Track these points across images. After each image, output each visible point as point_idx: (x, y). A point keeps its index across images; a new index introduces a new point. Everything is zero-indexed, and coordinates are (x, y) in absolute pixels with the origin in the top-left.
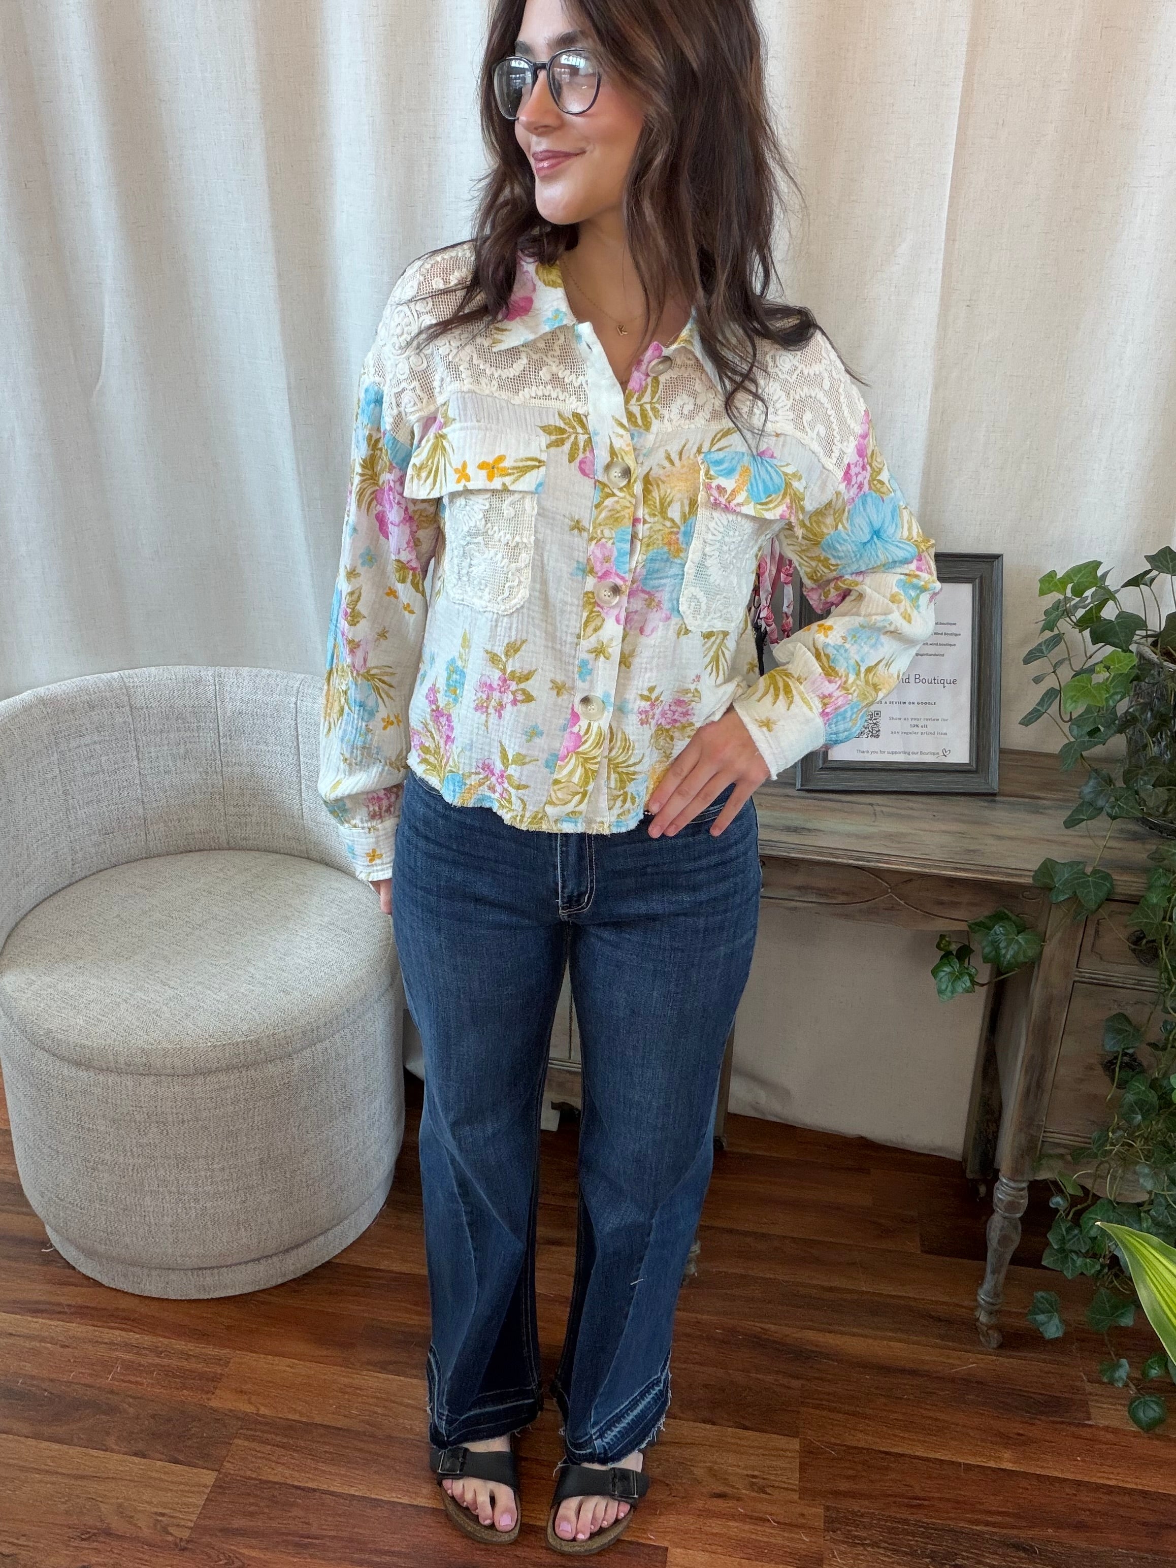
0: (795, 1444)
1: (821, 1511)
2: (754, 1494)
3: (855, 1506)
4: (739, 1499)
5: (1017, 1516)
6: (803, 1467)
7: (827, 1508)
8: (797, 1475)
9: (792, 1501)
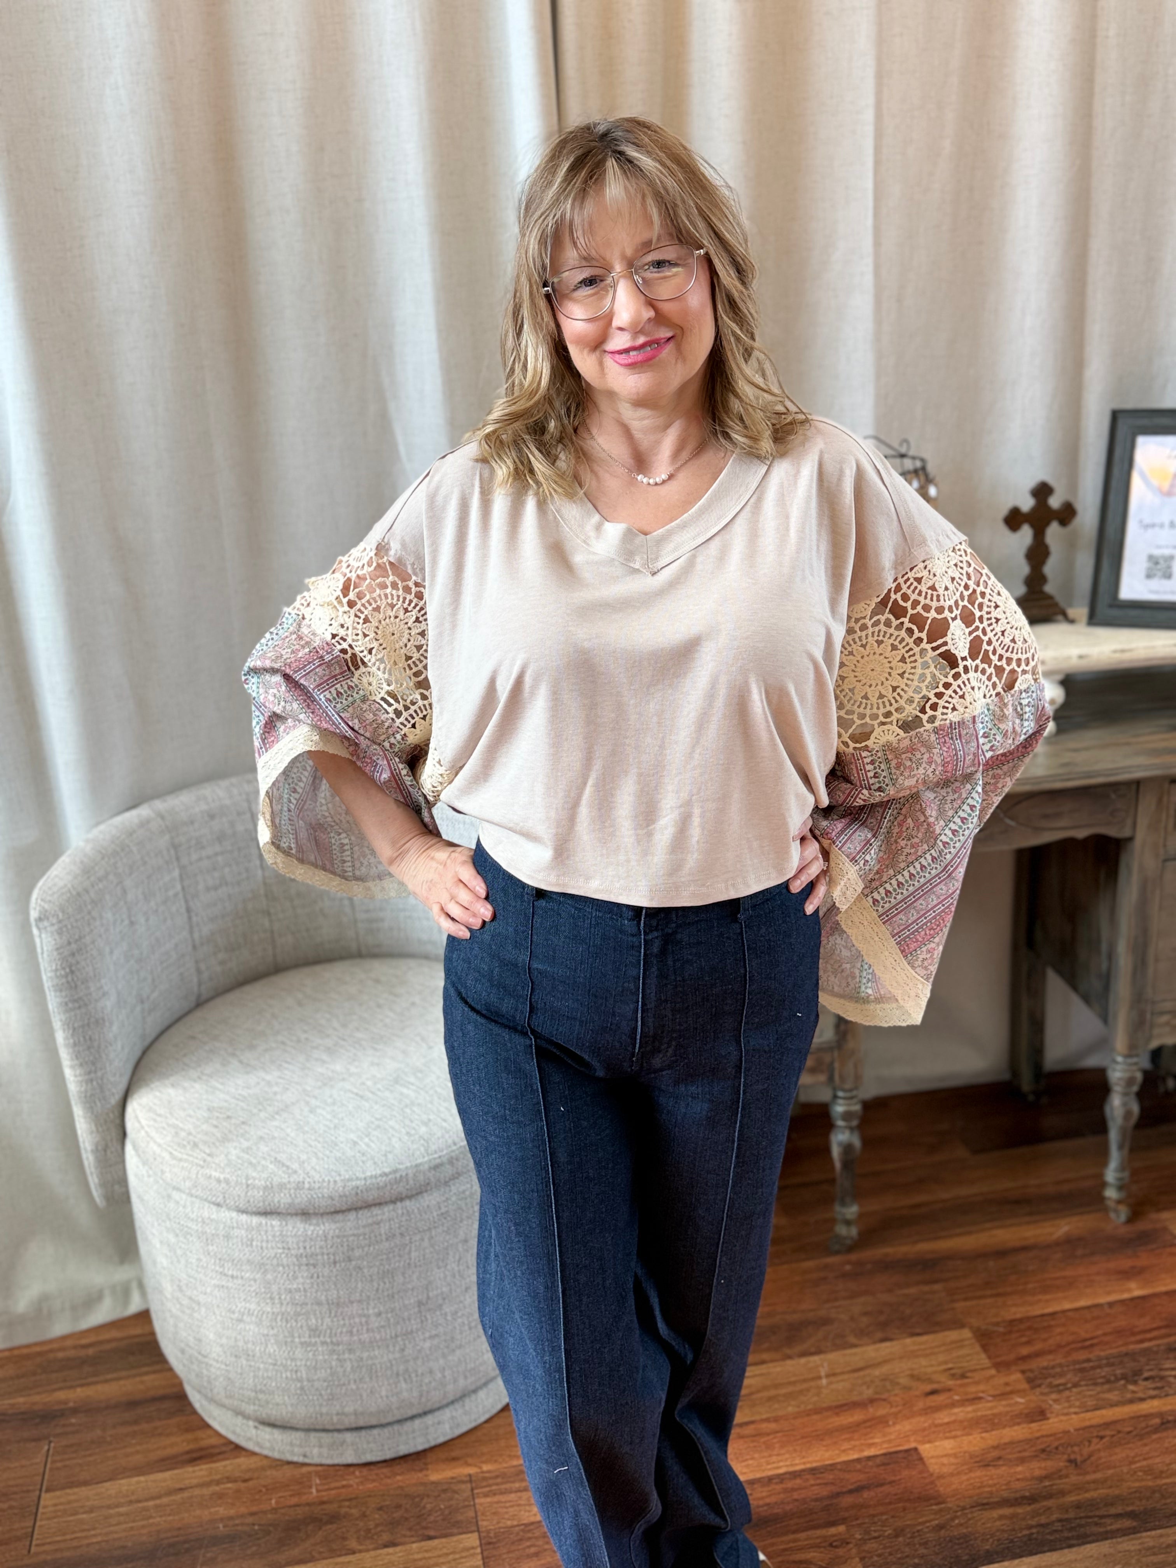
0: (966, 1333)
1: (1018, 1376)
2: (959, 1382)
3: (1044, 1362)
4: (949, 1390)
5: (1167, 1327)
6: (985, 1348)
7: (1023, 1372)
8: (983, 1356)
9: (992, 1377)
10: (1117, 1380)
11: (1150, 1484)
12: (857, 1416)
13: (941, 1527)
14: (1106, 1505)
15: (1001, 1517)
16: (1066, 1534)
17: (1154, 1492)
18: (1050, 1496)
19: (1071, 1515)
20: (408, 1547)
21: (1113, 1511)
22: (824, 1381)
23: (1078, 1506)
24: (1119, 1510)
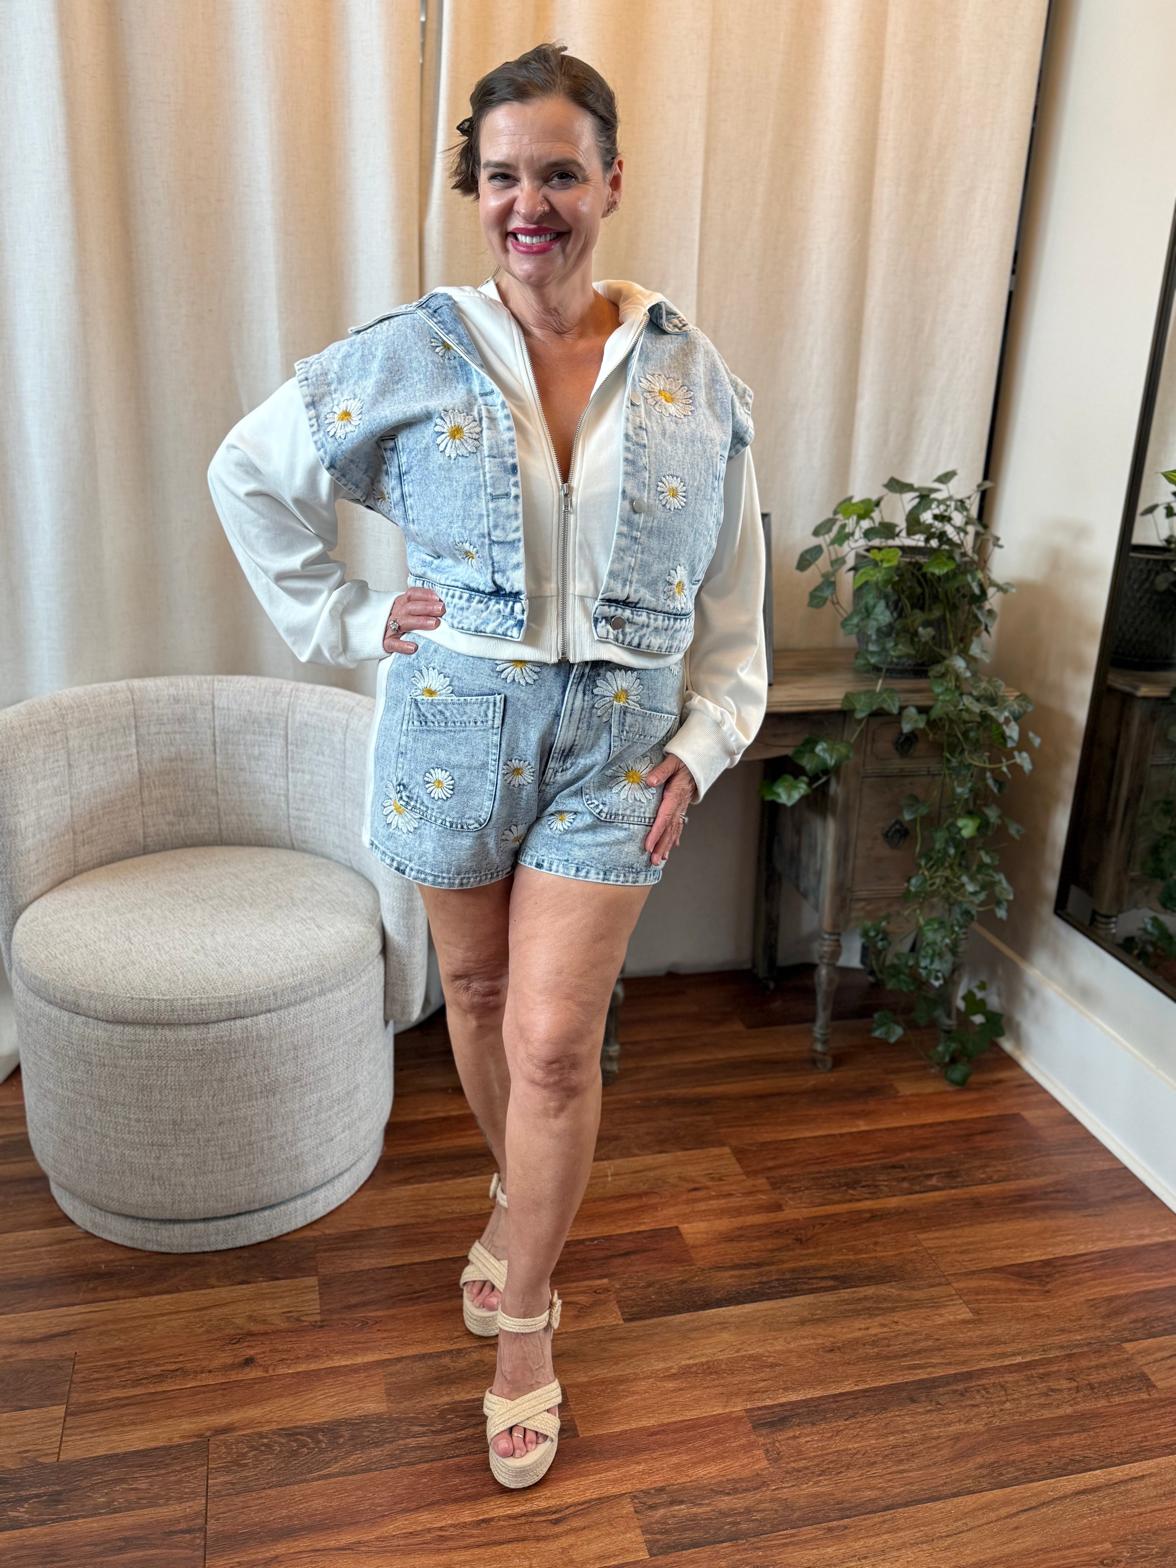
0: (727, 1150)
1: (764, 1180)
2: (716, 1183)
3: (785, 1172)
4: (708, 1188)
5: (884, 1152)
6: (739, 1160)
7: (768, 1178)
8: (738, 1166)
9: (743, 1181)
10: (841, 1186)
11: (852, 1257)
12: (634, 1203)
13: (684, 1282)
14: (815, 1270)
15: (732, 1277)
16: (781, 1289)
17: (853, 1263)
18: (773, 1264)
19: (788, 1276)
20: (259, 1285)
21: (820, 1274)
22: (610, 1179)
23: (793, 1271)
24: (824, 1274)
